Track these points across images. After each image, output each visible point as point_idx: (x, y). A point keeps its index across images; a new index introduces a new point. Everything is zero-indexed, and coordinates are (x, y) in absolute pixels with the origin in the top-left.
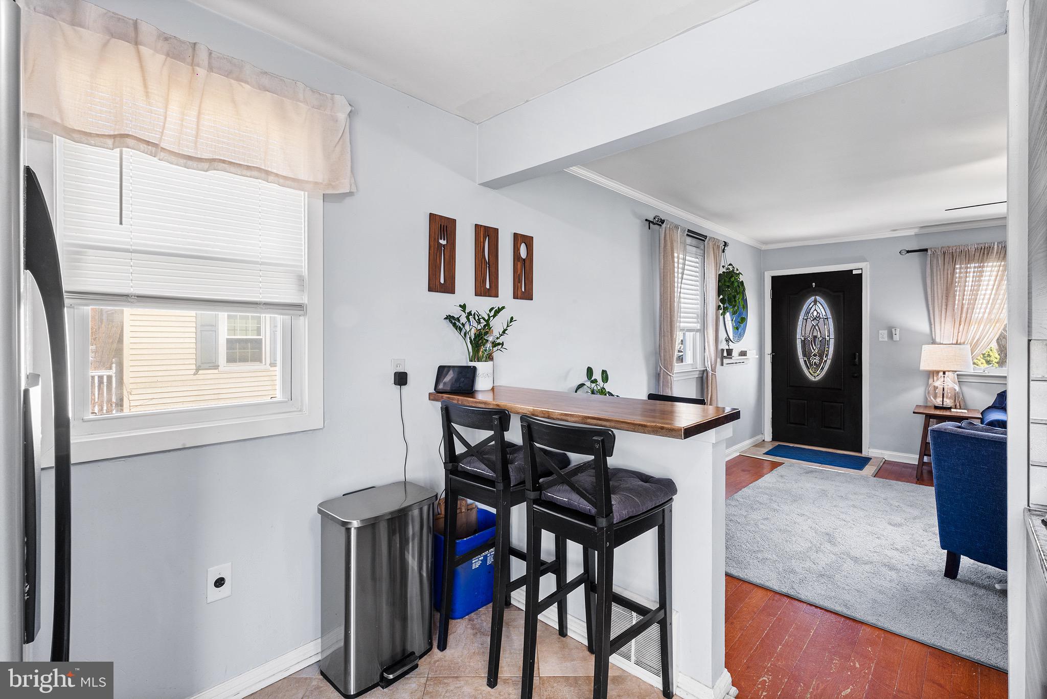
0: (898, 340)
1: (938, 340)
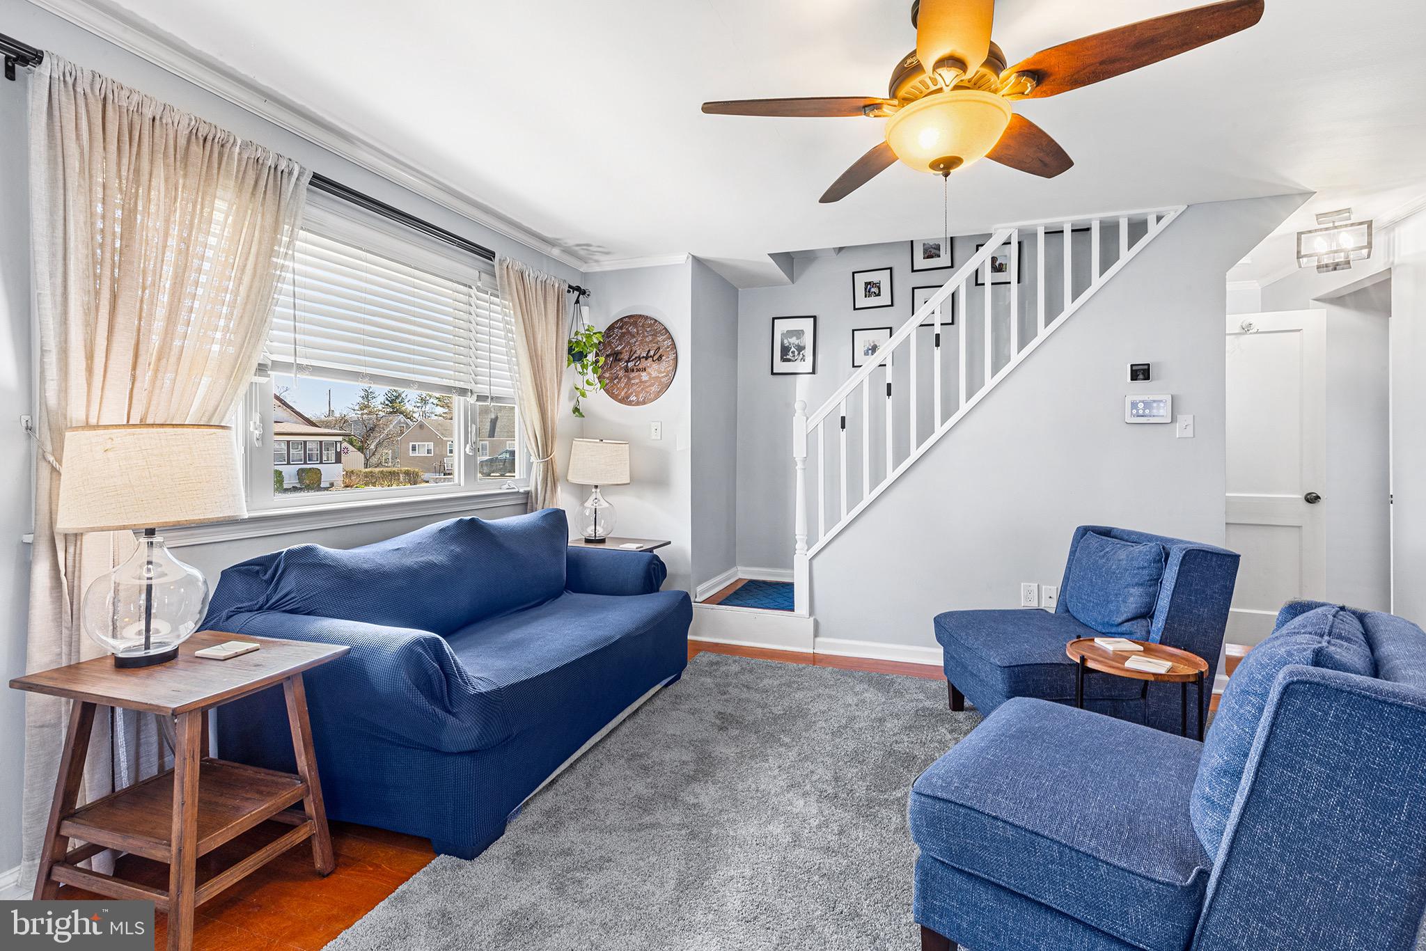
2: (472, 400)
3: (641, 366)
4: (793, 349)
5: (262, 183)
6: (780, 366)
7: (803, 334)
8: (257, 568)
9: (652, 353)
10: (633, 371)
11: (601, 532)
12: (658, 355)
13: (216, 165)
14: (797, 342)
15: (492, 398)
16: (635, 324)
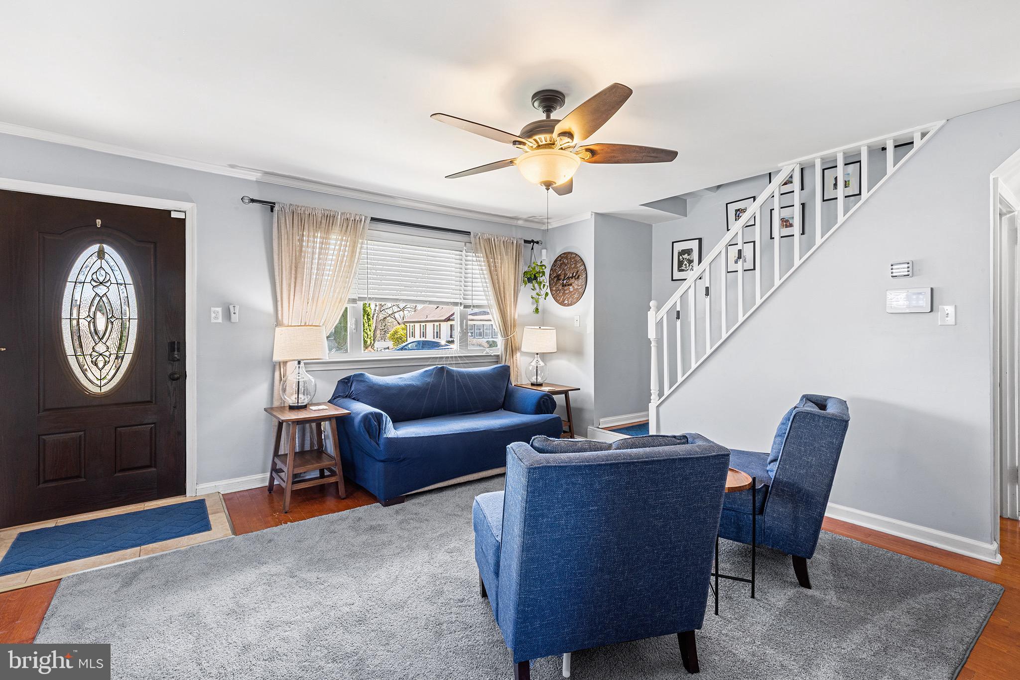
0: (238, 321)
1: (285, 322)
2: (462, 308)
3: (569, 283)
4: (685, 262)
5: (349, 227)
6: (677, 275)
7: (692, 252)
8: (347, 381)
9: (575, 274)
10: (566, 286)
11: (540, 380)
12: (578, 275)
13: (331, 225)
14: (688, 257)
15: (474, 306)
16: (567, 258)
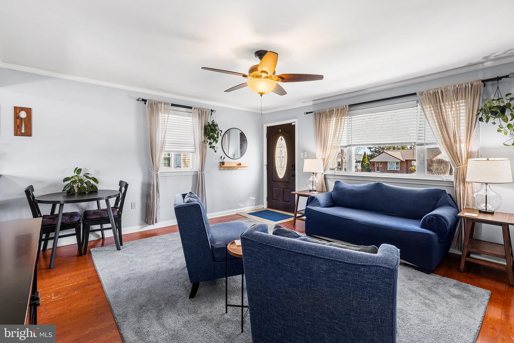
13: (331, 114)
